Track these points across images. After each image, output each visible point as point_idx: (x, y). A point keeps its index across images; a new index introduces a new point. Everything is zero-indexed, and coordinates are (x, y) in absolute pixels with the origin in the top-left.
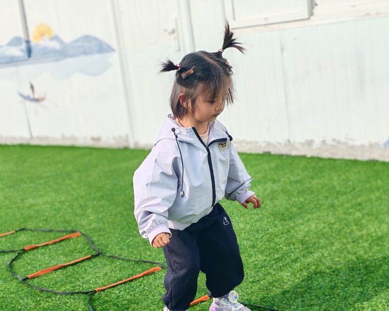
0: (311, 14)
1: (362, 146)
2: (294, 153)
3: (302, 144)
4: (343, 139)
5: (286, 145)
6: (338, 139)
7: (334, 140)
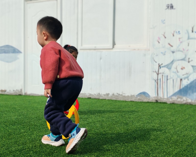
0: (113, 47)
1: (128, 96)
2: (101, 98)
3: (104, 95)
4: (121, 93)
5: (98, 95)
6: (119, 93)
7: (117, 94)
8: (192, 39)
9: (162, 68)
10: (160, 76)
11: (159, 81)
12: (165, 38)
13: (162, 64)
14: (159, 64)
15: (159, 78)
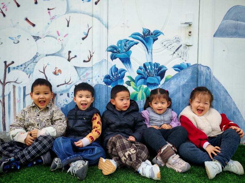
8: (75, 12)
9: (12, 71)
10: (9, 88)
11: (6, 98)
12: (18, 6)
13: (13, 62)
14: (5, 62)
15: (6, 93)
